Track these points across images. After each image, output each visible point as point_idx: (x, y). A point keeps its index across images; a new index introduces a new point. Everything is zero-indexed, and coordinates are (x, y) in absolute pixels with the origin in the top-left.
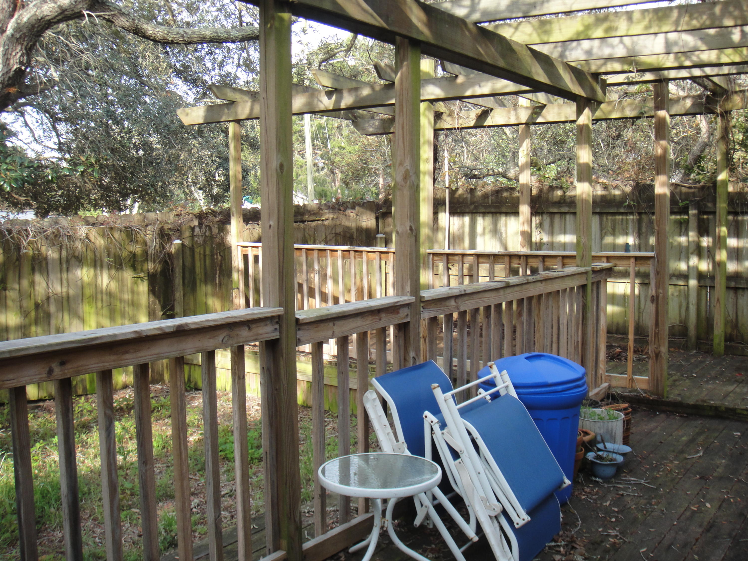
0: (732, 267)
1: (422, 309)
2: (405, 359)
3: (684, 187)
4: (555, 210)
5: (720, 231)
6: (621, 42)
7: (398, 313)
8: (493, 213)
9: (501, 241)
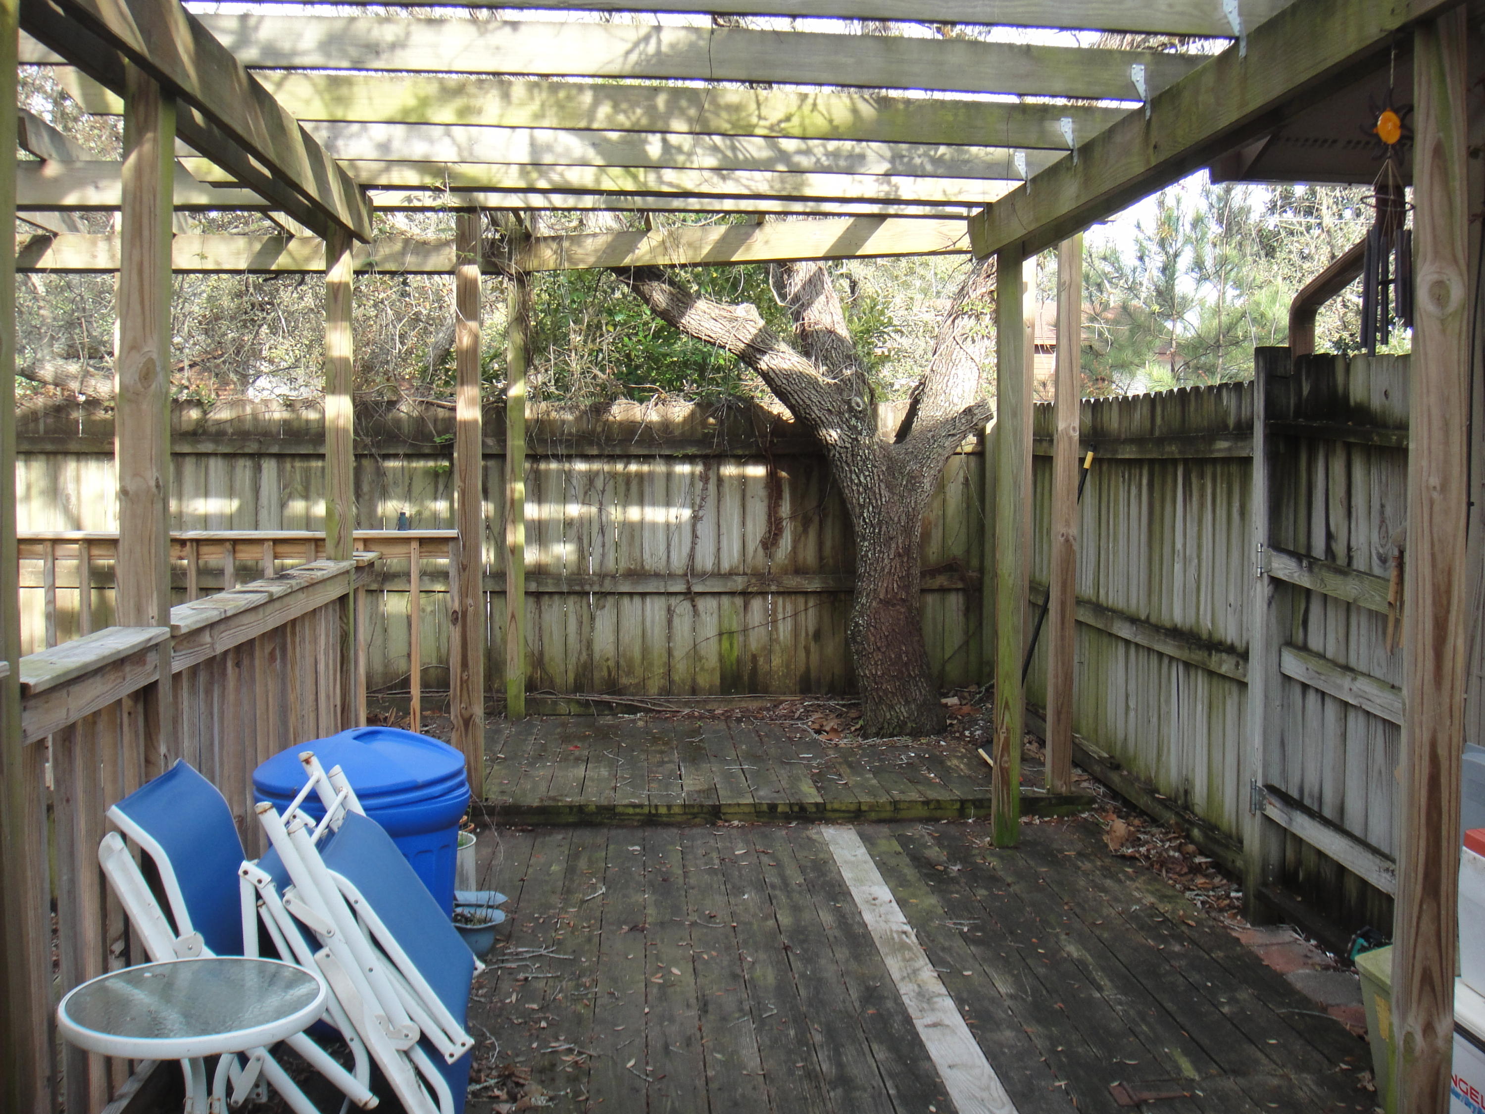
0: (531, 556)
1: (173, 654)
2: (148, 761)
3: (443, 407)
4: (186, 449)
5: (513, 491)
6: (448, 134)
7: (144, 663)
8: (47, 454)
9: (66, 511)
